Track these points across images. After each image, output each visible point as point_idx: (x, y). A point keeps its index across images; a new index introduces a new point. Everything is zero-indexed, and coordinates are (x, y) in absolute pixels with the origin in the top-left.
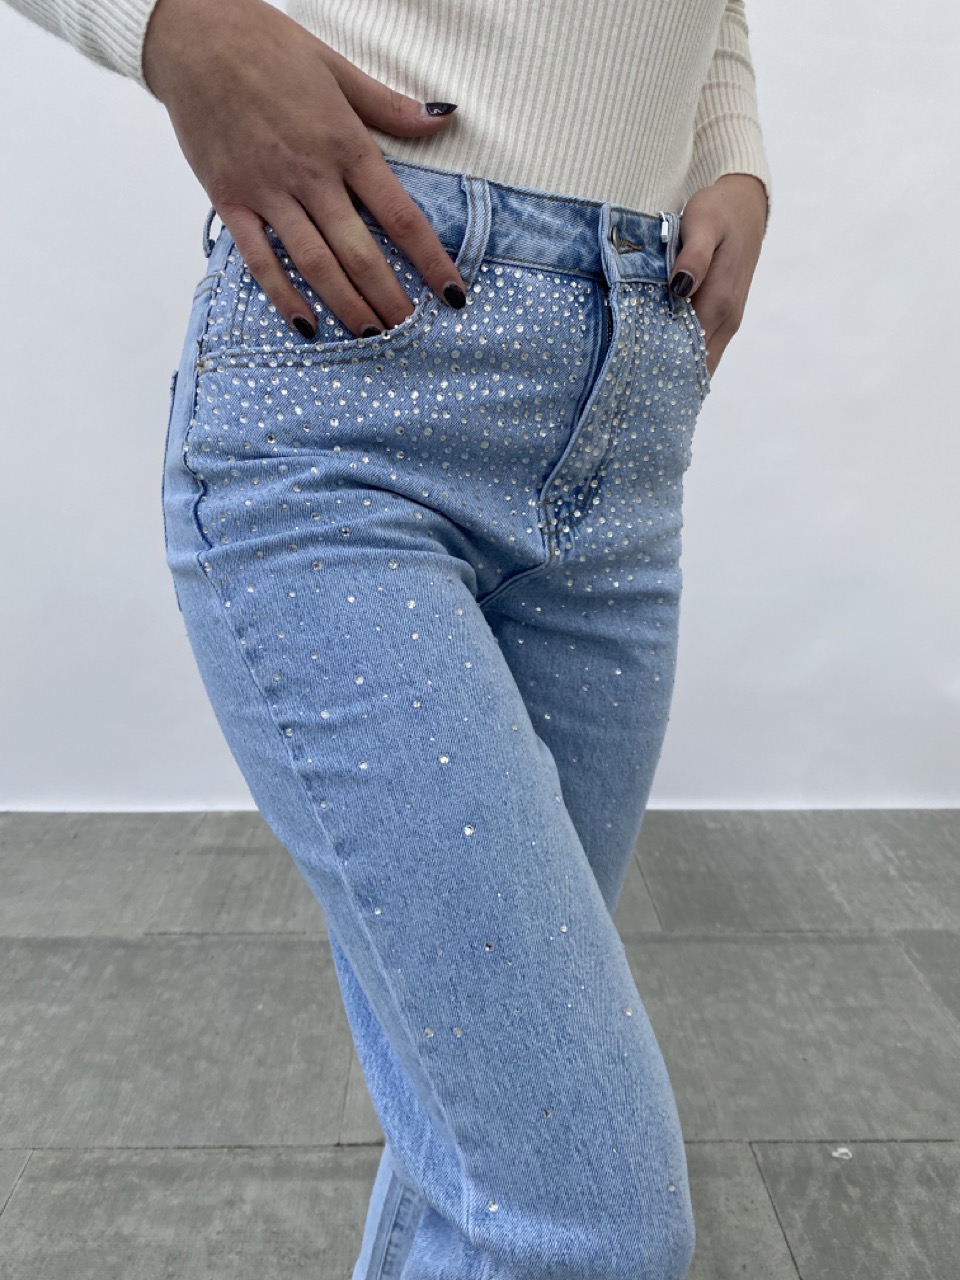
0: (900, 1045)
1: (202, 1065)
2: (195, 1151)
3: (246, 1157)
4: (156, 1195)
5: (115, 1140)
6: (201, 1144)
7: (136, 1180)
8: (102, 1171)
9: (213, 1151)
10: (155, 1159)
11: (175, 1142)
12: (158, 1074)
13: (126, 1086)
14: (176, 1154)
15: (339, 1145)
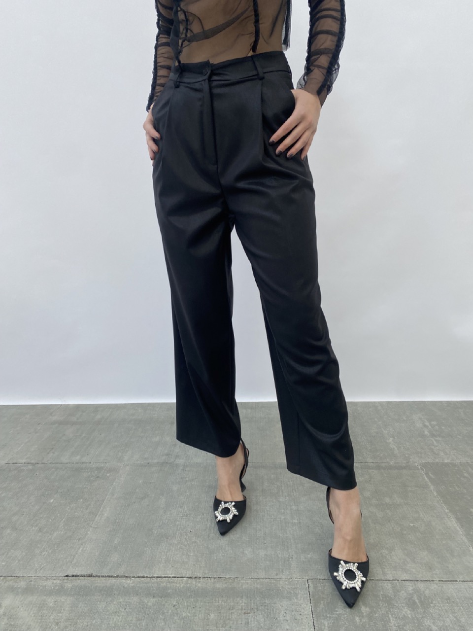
15: (67, 576)
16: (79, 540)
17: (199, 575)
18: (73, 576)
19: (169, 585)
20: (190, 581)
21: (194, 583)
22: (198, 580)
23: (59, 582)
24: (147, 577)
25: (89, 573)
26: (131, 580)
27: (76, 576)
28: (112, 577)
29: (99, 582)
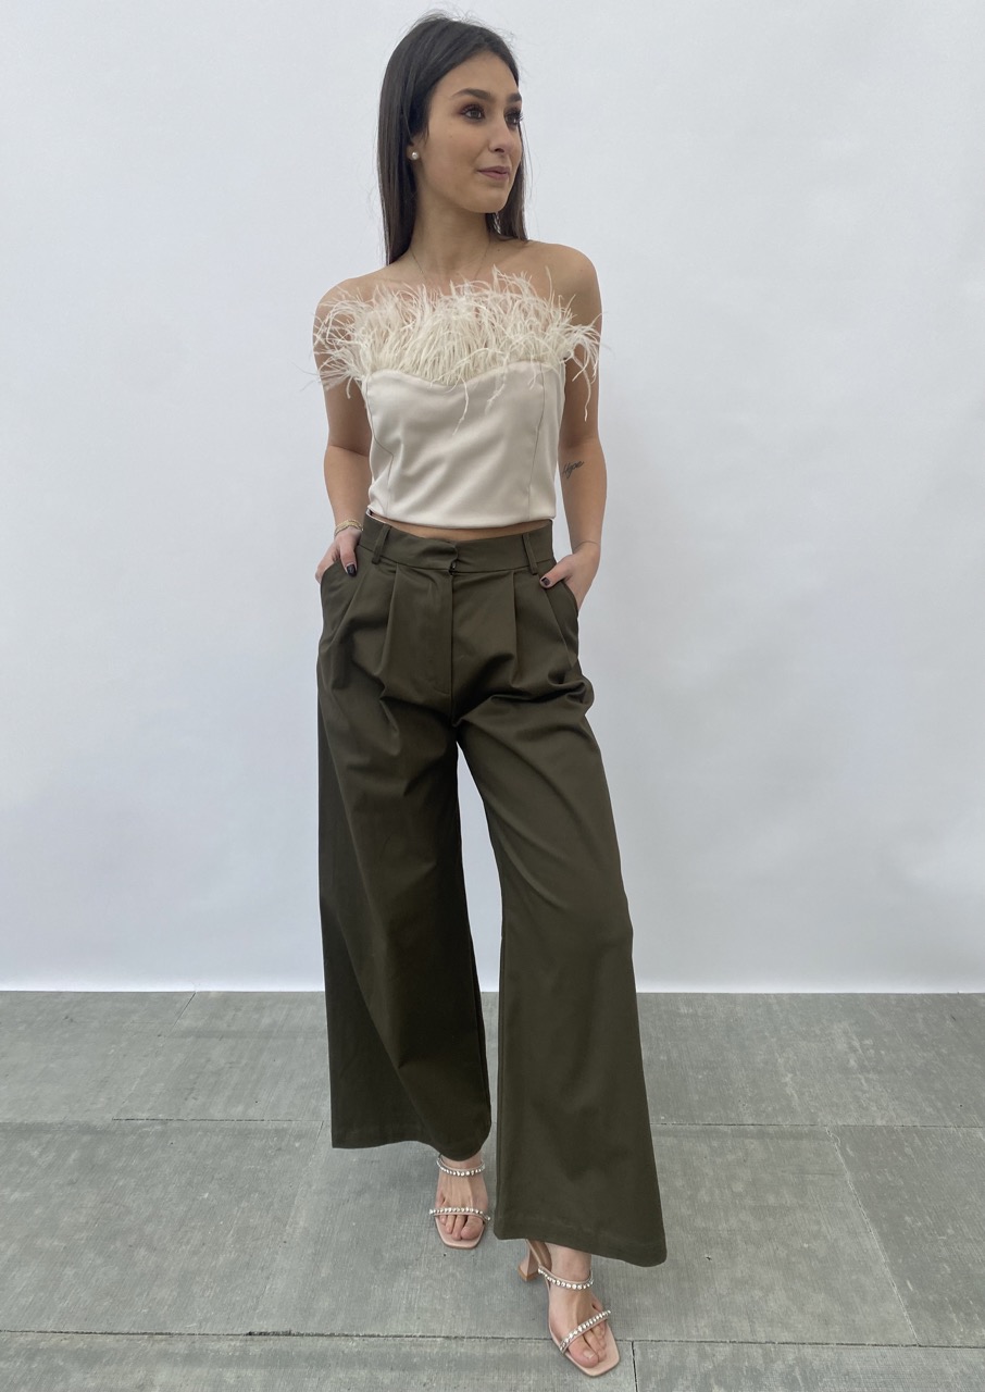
0: (806, 1246)
1: (142, 1252)
2: (117, 1337)
3: (163, 1343)
4: (76, 1377)
5: (49, 1325)
6: (126, 1330)
7: (62, 1364)
8: (32, 1354)
9: (136, 1337)
10: (81, 1343)
11: (104, 1327)
12: (99, 1261)
13: (69, 1272)
14: (100, 1339)
15: (250, 1334)
16: (262, 1269)
17: (461, 1333)
18: (260, 1334)
19: (414, 1350)
20: (447, 1342)
21: (454, 1346)
22: (460, 1342)
23: (238, 1344)
24: (379, 1336)
25: (286, 1328)
26: (353, 1341)
27: (266, 1334)
28: (323, 1335)
29: (305, 1345)
